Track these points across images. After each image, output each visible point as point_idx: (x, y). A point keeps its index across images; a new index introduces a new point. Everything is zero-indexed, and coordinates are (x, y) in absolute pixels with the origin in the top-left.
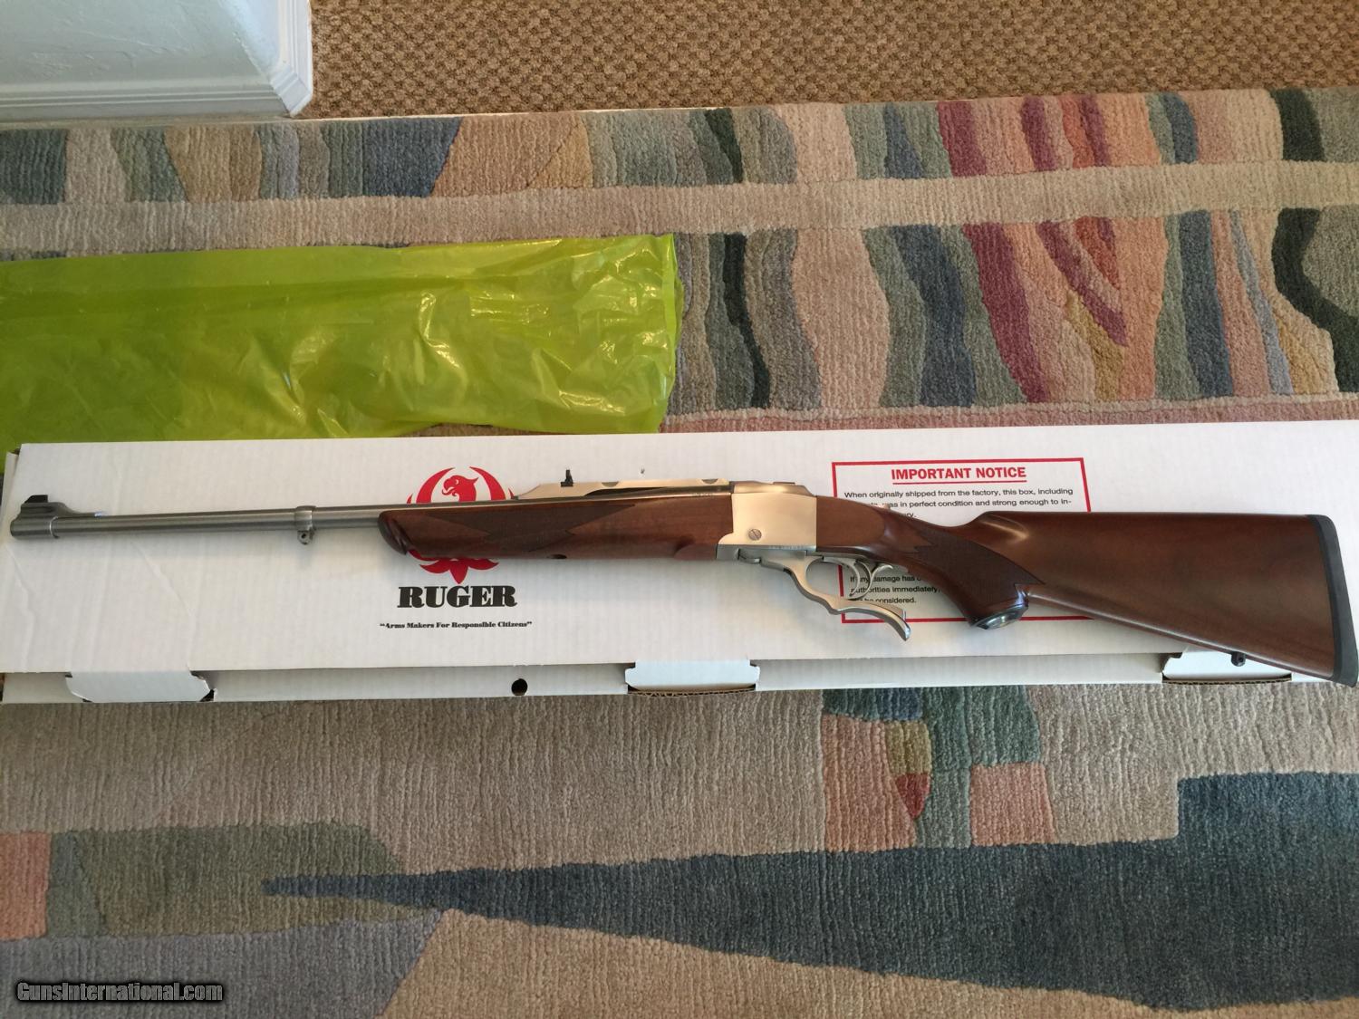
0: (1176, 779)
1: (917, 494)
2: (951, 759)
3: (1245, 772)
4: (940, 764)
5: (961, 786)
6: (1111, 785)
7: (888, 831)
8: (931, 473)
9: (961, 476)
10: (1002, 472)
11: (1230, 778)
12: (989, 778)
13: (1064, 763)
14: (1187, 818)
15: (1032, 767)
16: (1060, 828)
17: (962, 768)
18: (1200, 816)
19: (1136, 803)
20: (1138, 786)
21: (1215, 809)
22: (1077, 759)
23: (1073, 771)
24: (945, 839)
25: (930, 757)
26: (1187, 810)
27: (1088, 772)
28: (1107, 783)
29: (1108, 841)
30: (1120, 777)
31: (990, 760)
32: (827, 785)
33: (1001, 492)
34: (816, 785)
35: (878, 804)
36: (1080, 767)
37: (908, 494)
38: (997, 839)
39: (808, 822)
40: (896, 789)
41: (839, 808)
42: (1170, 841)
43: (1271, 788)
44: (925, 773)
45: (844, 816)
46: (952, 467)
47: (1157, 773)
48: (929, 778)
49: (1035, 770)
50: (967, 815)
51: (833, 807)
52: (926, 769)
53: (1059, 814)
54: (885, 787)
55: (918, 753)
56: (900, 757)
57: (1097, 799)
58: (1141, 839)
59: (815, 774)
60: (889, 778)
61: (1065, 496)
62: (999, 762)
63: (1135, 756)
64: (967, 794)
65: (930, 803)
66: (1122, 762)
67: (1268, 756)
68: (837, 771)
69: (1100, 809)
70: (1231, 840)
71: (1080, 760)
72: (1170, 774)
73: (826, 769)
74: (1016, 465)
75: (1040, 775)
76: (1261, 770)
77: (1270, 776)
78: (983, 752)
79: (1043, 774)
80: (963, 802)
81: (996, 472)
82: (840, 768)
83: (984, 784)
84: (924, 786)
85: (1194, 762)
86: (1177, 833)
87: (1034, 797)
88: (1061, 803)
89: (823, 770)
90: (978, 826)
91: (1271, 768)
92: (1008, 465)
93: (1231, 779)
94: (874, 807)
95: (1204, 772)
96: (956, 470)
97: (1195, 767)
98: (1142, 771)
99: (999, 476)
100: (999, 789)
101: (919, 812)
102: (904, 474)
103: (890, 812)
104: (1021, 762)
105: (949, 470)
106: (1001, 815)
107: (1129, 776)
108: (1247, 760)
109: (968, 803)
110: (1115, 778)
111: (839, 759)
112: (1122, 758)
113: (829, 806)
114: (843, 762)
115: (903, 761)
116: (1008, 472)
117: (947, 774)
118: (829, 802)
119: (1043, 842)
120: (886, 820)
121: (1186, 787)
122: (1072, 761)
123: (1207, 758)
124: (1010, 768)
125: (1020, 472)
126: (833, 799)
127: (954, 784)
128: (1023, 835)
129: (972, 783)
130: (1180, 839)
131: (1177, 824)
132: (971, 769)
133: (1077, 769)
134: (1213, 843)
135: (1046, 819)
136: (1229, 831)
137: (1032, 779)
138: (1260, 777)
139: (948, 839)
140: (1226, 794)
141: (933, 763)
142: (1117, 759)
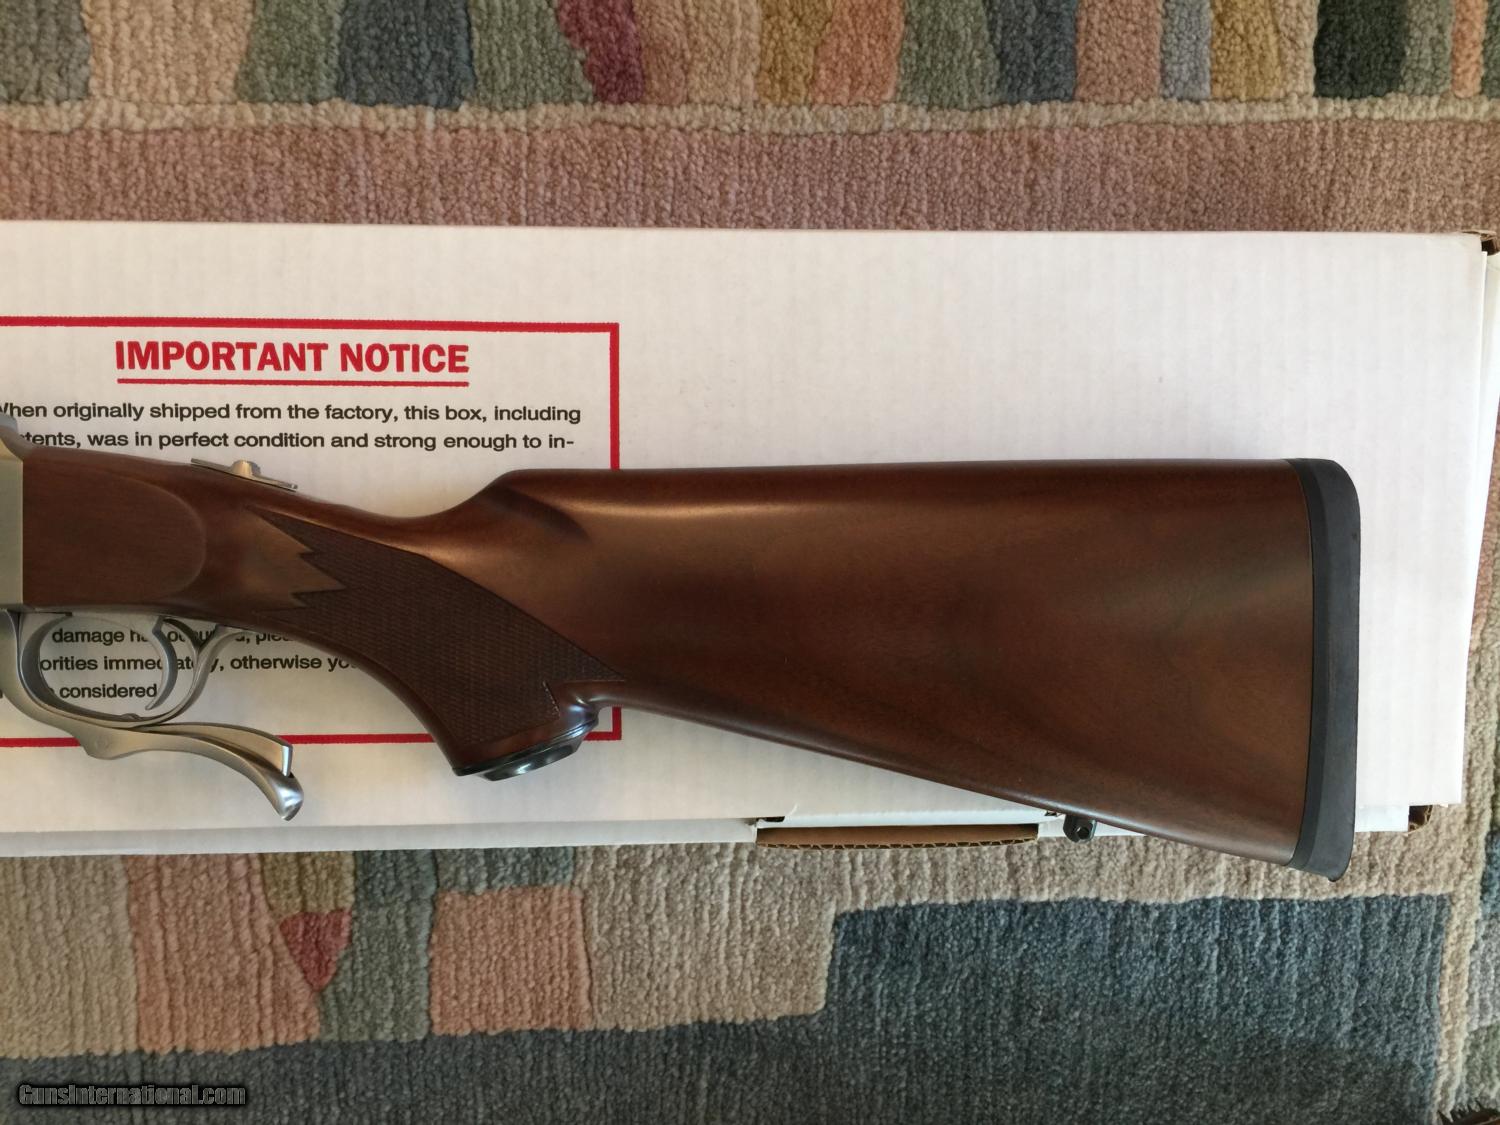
0: (831, 912)
1: (179, 412)
2: (392, 884)
3: (965, 900)
4: (369, 895)
5: (411, 934)
6: (706, 926)
7: (262, 1017)
8: (221, 354)
9: (301, 365)
10: (408, 356)
11: (934, 909)
12: (469, 916)
13: (618, 886)
14: (844, 978)
15: (556, 896)
16: (600, 1001)
17: (415, 898)
18: (868, 977)
19: (750, 956)
20: (758, 927)
21: (899, 963)
22: (644, 879)
23: (635, 900)
24: (374, 1027)
25: (349, 881)
26: (844, 966)
27: (663, 903)
28: (698, 921)
29: (689, 1022)
30: (725, 913)
31: (471, 885)
32: (136, 935)
33: (399, 412)
34: (115, 936)
35: (243, 968)
36: (649, 893)
37: (156, 412)
38: (480, 1023)
39: (100, 1002)
40: (279, 940)
41: (161, 975)
42: (807, 1017)
43: (1009, 928)
44: (341, 910)
45: (172, 991)
46: (279, 337)
47: (796, 905)
48: (346, 920)
49: (561, 901)
50: (423, 982)
51: (150, 976)
52: (341, 904)
53: (602, 978)
54: (255, 936)
55: (324, 876)
56: (287, 882)
57: (675, 952)
58: (752, 1018)
59: (111, 917)
60: (265, 921)
61: (560, 428)
62: (490, 887)
63: (757, 872)
64: (423, 946)
65: (347, 964)
66: (732, 885)
67: (1014, 871)
68: (155, 911)
69: (680, 967)
70: (920, 1018)
71: (650, 882)
72: (819, 904)
73: (134, 907)
74: (445, 339)
75: (571, 910)
76: (995, 896)
77: (1010, 907)
78: (457, 870)
79: (577, 905)
80: (414, 961)
81: (393, 355)
82: (163, 903)
83: (458, 928)
84: (337, 932)
85: (871, 884)
86: (821, 1006)
87: (556, 950)
88: (607, 958)
89: (128, 907)
90: (442, 1003)
91: (1018, 890)
92: (424, 338)
93: (936, 912)
94: (232, 976)
95: (886, 900)
96: (288, 348)
97: (871, 890)
98: (768, 900)
99: (400, 367)
100: (486, 937)
101: (327, 980)
102: (147, 355)
103: (267, 983)
104: (534, 884)
105: (269, 347)
106: (489, 982)
107: (743, 908)
108: (972, 879)
109: (424, 962)
110: (715, 912)
111: (159, 889)
112: (732, 875)
113: (143, 974)
114: (168, 895)
115: (293, 888)
116: (422, 357)
117: (383, 912)
118: (142, 968)
119: (565, 1028)
120: (259, 997)
121: (849, 925)
122: (635, 883)
123: (896, 876)
124: (513, 897)
125: (456, 357)
126: (150, 962)
127: (395, 929)
128: (528, 1014)
129: (433, 926)
130: (826, 1016)
131: (823, 991)
132: (434, 901)
133: (643, 898)
134: (886, 1022)
135: (574, 987)
136: (919, 1003)
137: (553, 916)
138: (992, 909)
139: (382, 1026)
140: (923, 938)
141: (356, 891)
142: (723, 878)
